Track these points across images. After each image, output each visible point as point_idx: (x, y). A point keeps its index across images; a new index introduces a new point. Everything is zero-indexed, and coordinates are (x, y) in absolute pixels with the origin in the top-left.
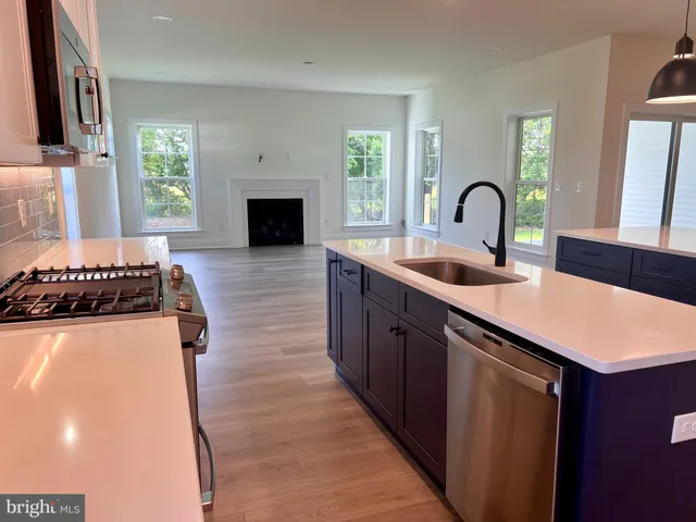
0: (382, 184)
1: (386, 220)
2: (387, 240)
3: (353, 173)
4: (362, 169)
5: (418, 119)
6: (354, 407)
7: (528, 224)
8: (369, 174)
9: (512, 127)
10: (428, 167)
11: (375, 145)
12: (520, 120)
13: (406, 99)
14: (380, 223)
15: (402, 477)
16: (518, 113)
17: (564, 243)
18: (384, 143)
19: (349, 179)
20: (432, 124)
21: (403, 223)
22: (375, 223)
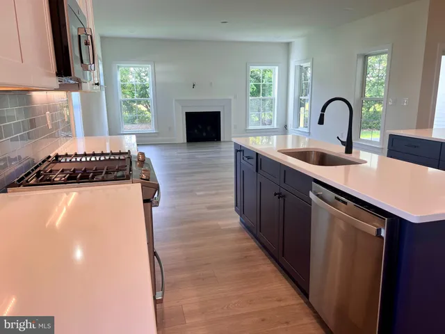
0: (272, 101)
1: (275, 125)
2: (275, 137)
3: (253, 94)
4: (259, 92)
5: (296, 60)
6: (252, 243)
7: (370, 127)
8: (263, 95)
9: (360, 62)
10: (302, 90)
11: (268, 75)
12: (365, 57)
13: (288, 45)
14: (270, 127)
15: (281, 288)
16: (367, 53)
17: (393, 138)
18: (273, 74)
19: (250, 98)
20: (306, 60)
21: (286, 127)
22: (267, 127)
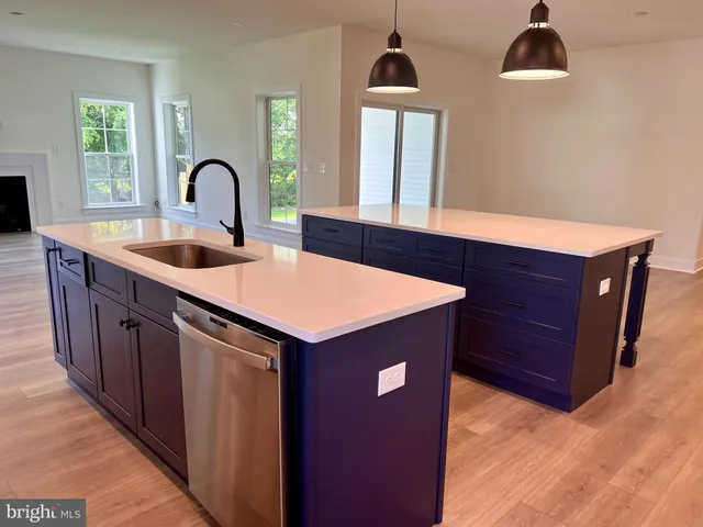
0: (129, 158)
1: (137, 201)
2: (139, 221)
3: (96, 147)
4: (102, 142)
5: (163, 93)
7: (289, 204)
8: (113, 148)
9: (261, 107)
10: (179, 147)
11: (119, 116)
12: (268, 100)
13: (148, 69)
14: (128, 204)
16: (266, 92)
17: (308, 222)
18: (129, 116)
19: (86, 154)
20: (180, 97)
21: (157, 204)
22: (122, 204)
